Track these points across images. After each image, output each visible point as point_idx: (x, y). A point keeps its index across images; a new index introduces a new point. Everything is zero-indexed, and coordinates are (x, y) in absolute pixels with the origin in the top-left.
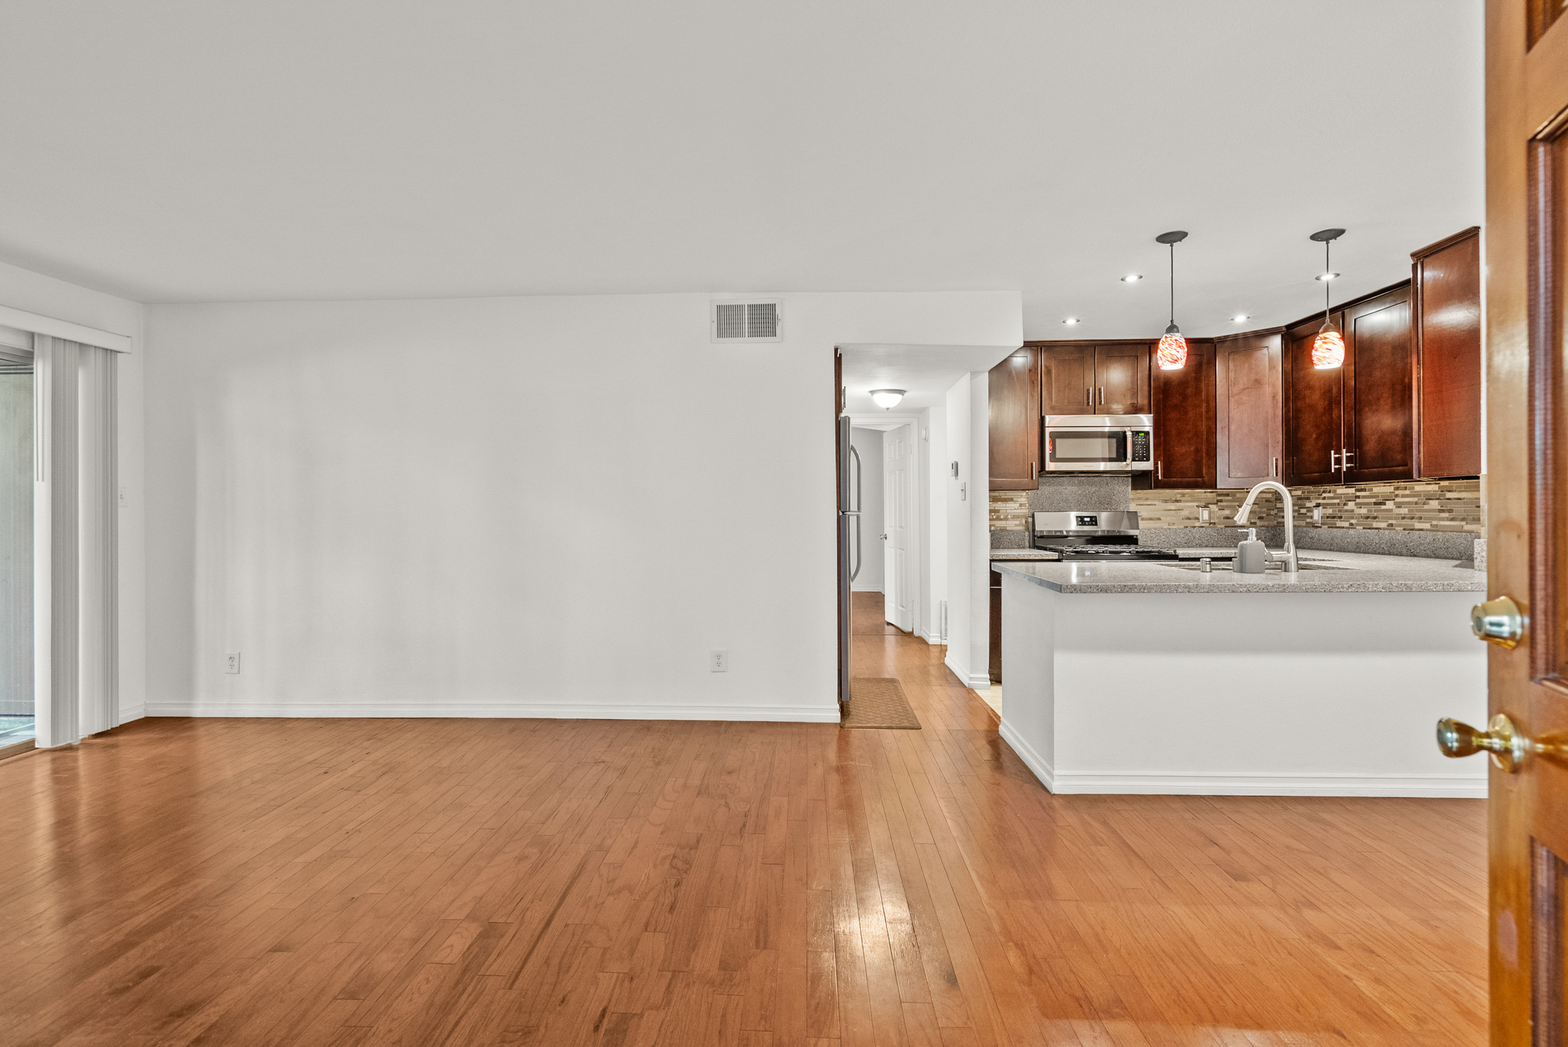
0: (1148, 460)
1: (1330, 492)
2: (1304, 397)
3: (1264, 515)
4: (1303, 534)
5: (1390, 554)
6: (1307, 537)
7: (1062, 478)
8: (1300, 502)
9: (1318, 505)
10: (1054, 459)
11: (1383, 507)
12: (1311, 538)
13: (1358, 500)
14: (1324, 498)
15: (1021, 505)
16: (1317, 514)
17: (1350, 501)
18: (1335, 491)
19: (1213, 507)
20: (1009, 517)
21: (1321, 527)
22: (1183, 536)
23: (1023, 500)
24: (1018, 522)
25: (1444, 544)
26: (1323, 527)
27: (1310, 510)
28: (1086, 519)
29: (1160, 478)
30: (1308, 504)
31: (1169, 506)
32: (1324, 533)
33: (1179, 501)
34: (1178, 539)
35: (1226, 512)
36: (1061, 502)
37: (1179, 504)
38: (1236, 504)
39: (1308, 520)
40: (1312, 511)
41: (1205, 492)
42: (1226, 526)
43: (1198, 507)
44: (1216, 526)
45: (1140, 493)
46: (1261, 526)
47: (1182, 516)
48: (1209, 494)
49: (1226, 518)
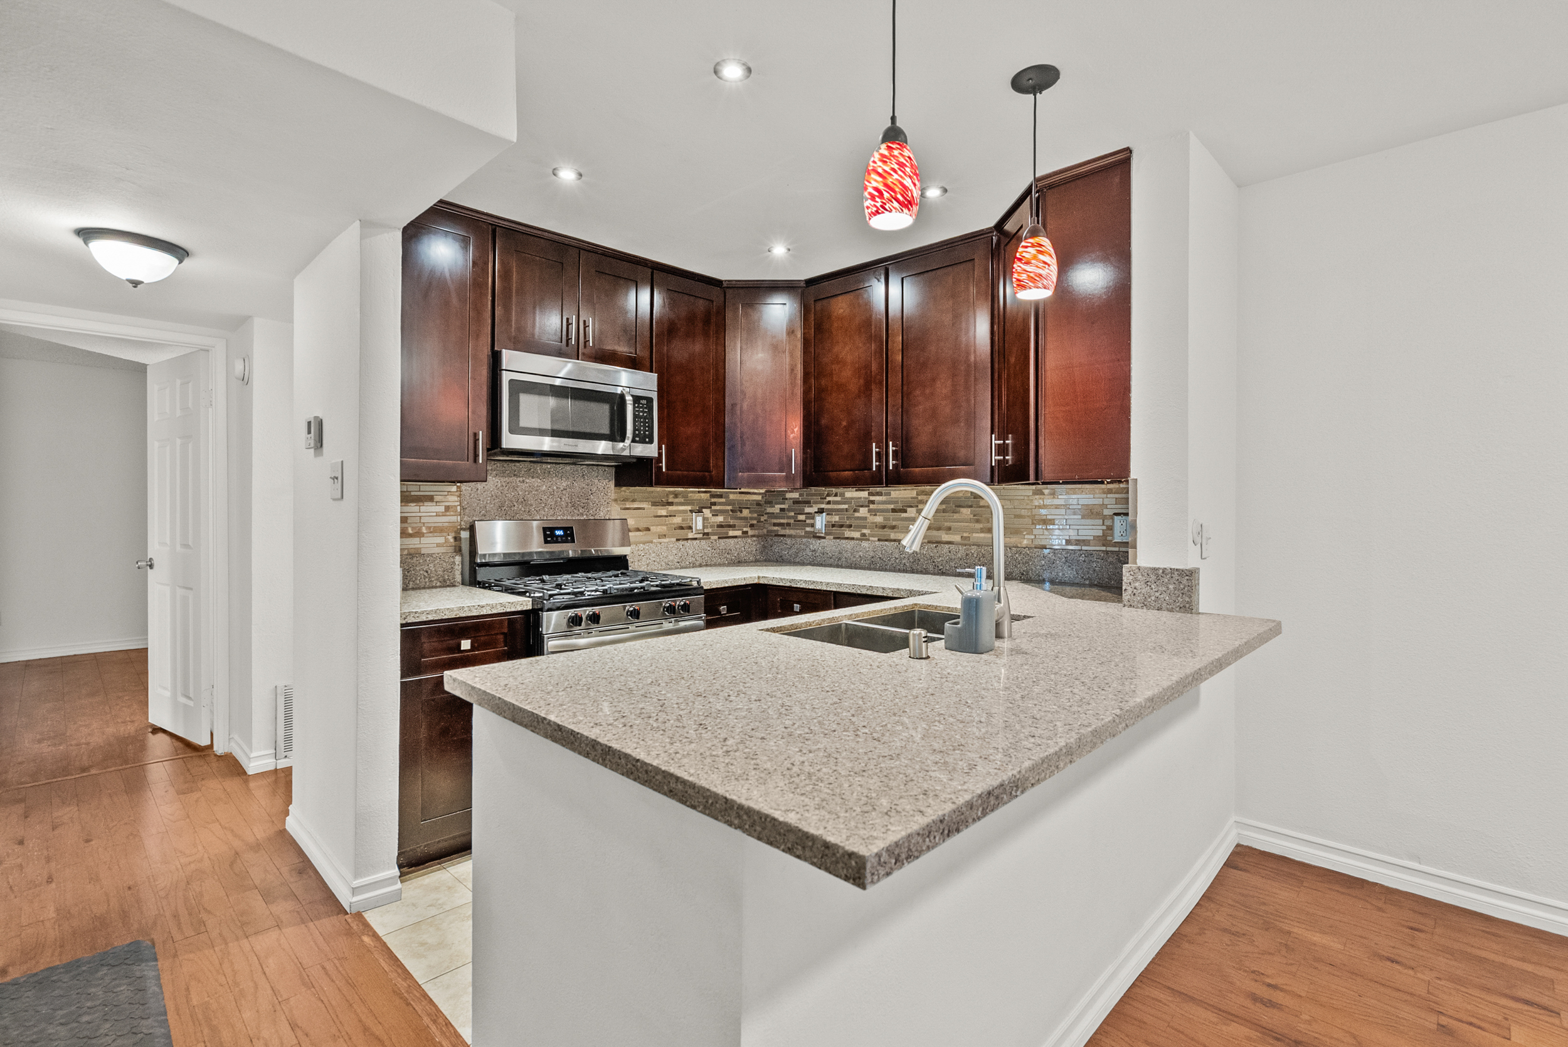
0: (651, 442)
1: (836, 495)
2: (831, 374)
3: (755, 522)
4: (802, 546)
5: (913, 571)
6: (808, 550)
7: (518, 464)
8: (796, 506)
9: (821, 511)
10: (515, 429)
11: (904, 515)
12: (813, 551)
13: (872, 506)
14: (829, 503)
15: (447, 508)
16: (820, 522)
17: (862, 506)
18: (842, 495)
19: (707, 512)
20: (424, 530)
21: (824, 538)
22: (675, 552)
23: (453, 500)
24: (441, 540)
25: (979, 560)
26: (827, 537)
27: (811, 516)
28: (558, 533)
29: (664, 470)
30: (807, 510)
31: (659, 511)
32: (829, 545)
33: (671, 504)
34: (670, 557)
35: (720, 519)
36: (515, 504)
37: (670, 508)
38: (729, 508)
39: (808, 529)
40: (813, 518)
41: (699, 492)
42: (719, 538)
43: (691, 511)
44: (710, 538)
45: (626, 491)
46: (753, 536)
47: (674, 524)
48: (702, 495)
49: (720, 526)
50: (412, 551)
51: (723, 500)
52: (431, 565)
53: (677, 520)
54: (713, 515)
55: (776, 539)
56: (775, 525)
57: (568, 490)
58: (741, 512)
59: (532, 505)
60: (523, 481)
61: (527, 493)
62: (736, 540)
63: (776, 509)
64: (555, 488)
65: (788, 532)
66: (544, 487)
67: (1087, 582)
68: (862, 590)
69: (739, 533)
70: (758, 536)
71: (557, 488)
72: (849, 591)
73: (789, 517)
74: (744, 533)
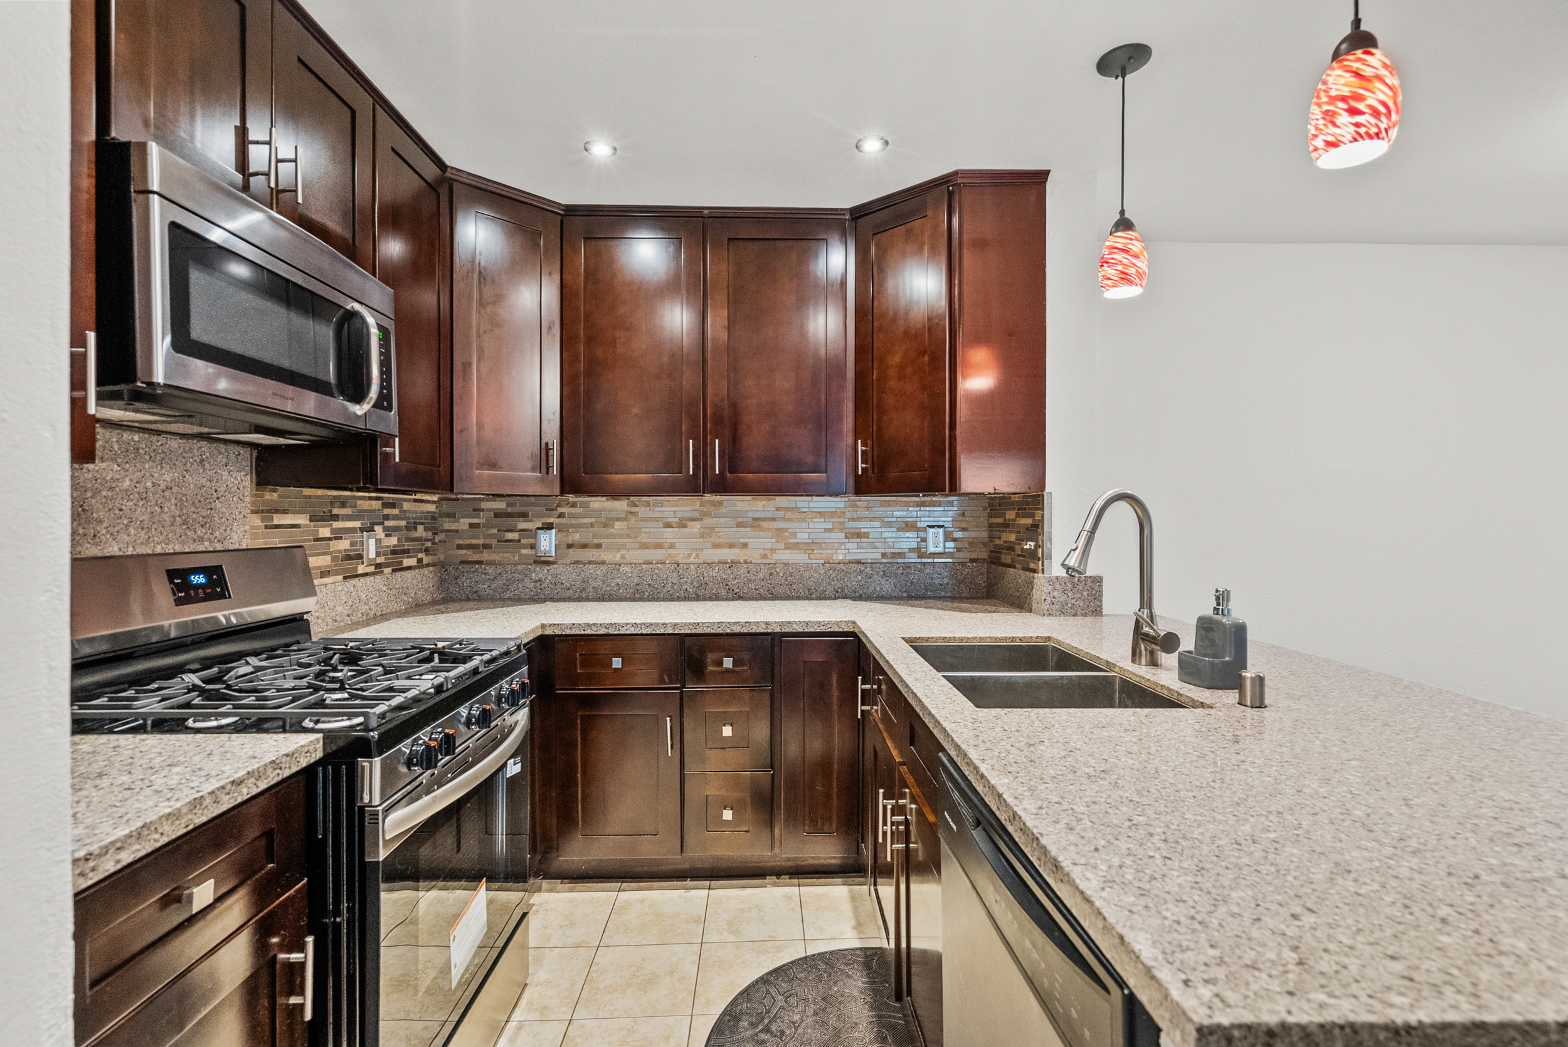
0: (390, 407)
1: (574, 505)
3: (429, 544)
4: (516, 576)
5: (698, 598)
6: (527, 580)
8: (501, 521)
9: (548, 527)
10: (183, 343)
11: (683, 530)
12: (536, 582)
13: (633, 520)
14: (561, 515)
16: (547, 542)
17: (618, 520)
18: (585, 505)
19: (379, 530)
21: (554, 563)
22: (344, 599)
26: (560, 562)
27: (533, 534)
28: (195, 579)
29: (397, 460)
30: (522, 525)
31: (321, 530)
32: (565, 574)
33: (336, 518)
34: (338, 608)
35: (393, 541)
37: (337, 525)
38: (403, 523)
39: (524, 551)
40: (535, 536)
41: (370, 498)
42: (393, 570)
43: (362, 530)
44: (382, 572)
45: (272, 496)
46: (428, 565)
47: (340, 551)
48: (373, 502)
49: (394, 552)
51: (396, 511)
53: (344, 545)
54: (387, 536)
55: (466, 567)
56: (459, 547)
57: (175, 489)
58: (416, 529)
59: (101, 522)
61: (89, 494)
62: (413, 572)
63: (464, 523)
64: (149, 484)
65: (486, 556)
66: (127, 482)
67: (905, 595)
69: (411, 562)
70: (434, 565)
71: (154, 484)
73: (491, 536)
74: (420, 561)
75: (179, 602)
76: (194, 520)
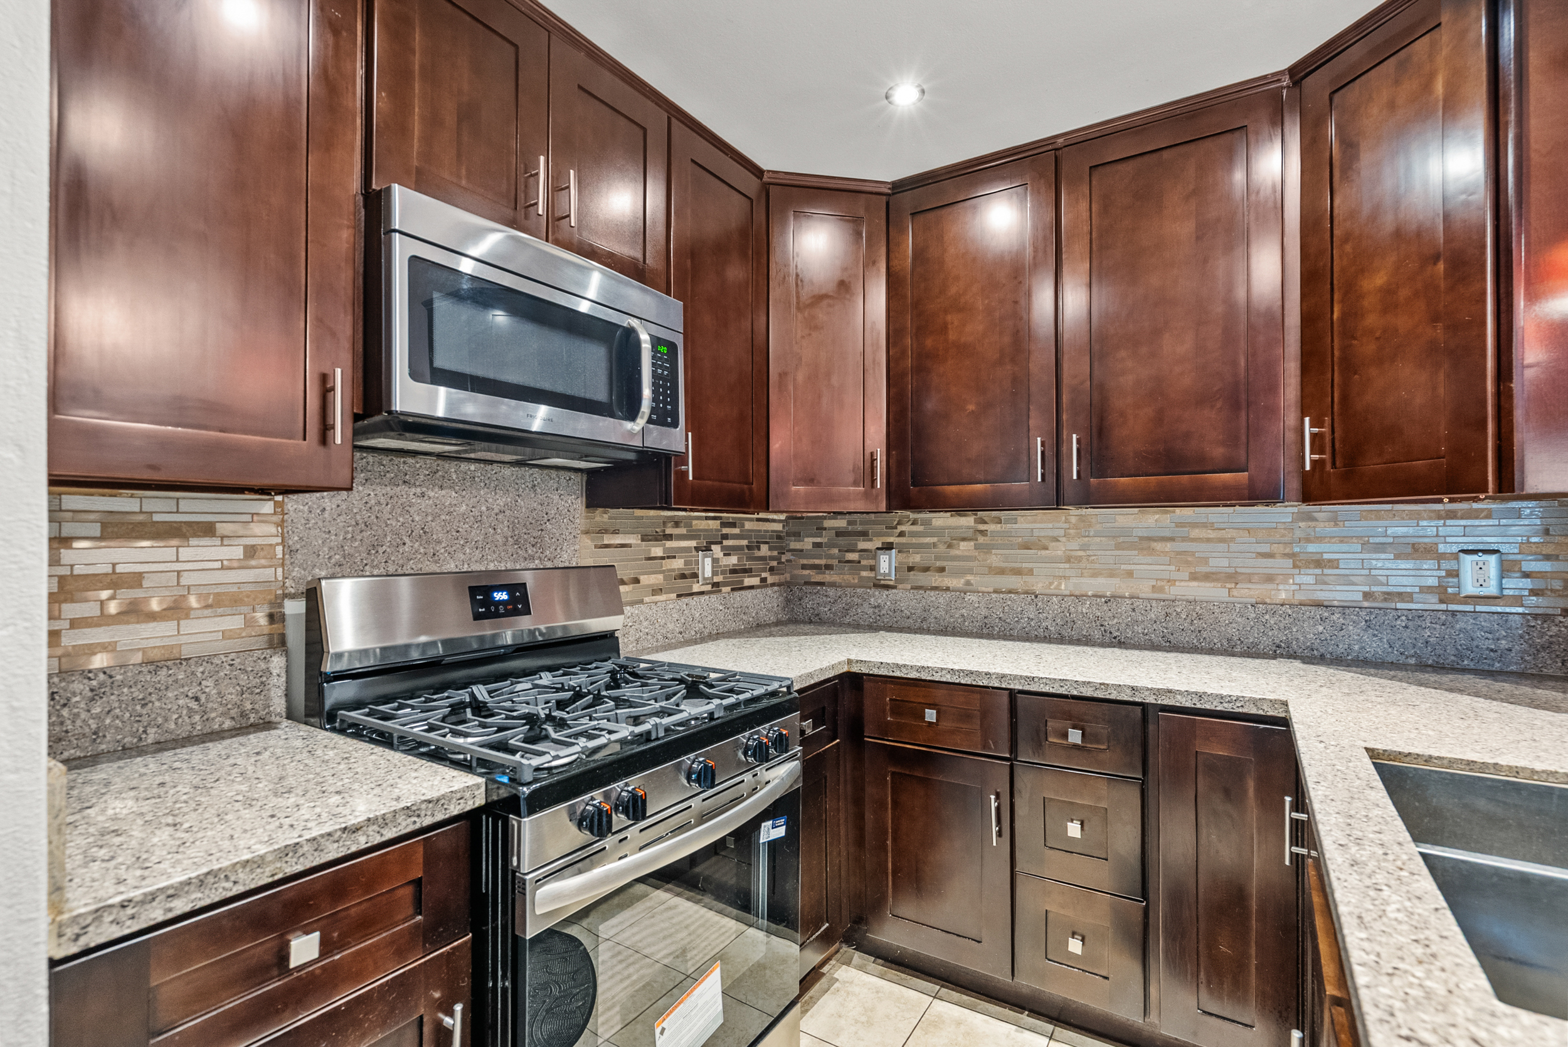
0: (675, 424)
1: (914, 523)
3: (774, 563)
4: (856, 600)
6: (866, 605)
8: (842, 541)
9: (888, 547)
11: (1044, 553)
12: (875, 607)
13: (981, 539)
14: (902, 534)
15: (251, 552)
16: (886, 564)
17: (964, 539)
18: (926, 523)
19: (716, 549)
20: (193, 602)
21: (894, 587)
22: (676, 616)
23: (265, 533)
24: (235, 623)
26: (900, 586)
27: (873, 554)
28: (498, 596)
29: (691, 478)
30: (862, 545)
31: (653, 549)
32: (904, 599)
33: (669, 537)
34: (669, 625)
35: (733, 560)
36: (407, 540)
37: (669, 544)
38: (745, 542)
39: (864, 574)
40: (875, 557)
41: (707, 518)
42: (733, 590)
43: (697, 549)
44: (720, 591)
45: (603, 517)
46: (773, 585)
47: (673, 570)
48: (711, 522)
49: (733, 571)
50: (155, 655)
51: (736, 531)
52: (210, 683)
53: (678, 564)
54: (725, 555)
55: (809, 589)
56: (804, 567)
57: (508, 513)
58: (759, 549)
59: (439, 542)
60: (423, 495)
61: (430, 518)
62: (753, 592)
63: (807, 543)
64: (484, 508)
65: (828, 577)
66: (464, 507)
68: (1082, 689)
69: (755, 581)
70: (779, 585)
71: (488, 509)
72: (1052, 690)
73: (832, 557)
74: (764, 580)
75: (477, 617)
76: (526, 540)
